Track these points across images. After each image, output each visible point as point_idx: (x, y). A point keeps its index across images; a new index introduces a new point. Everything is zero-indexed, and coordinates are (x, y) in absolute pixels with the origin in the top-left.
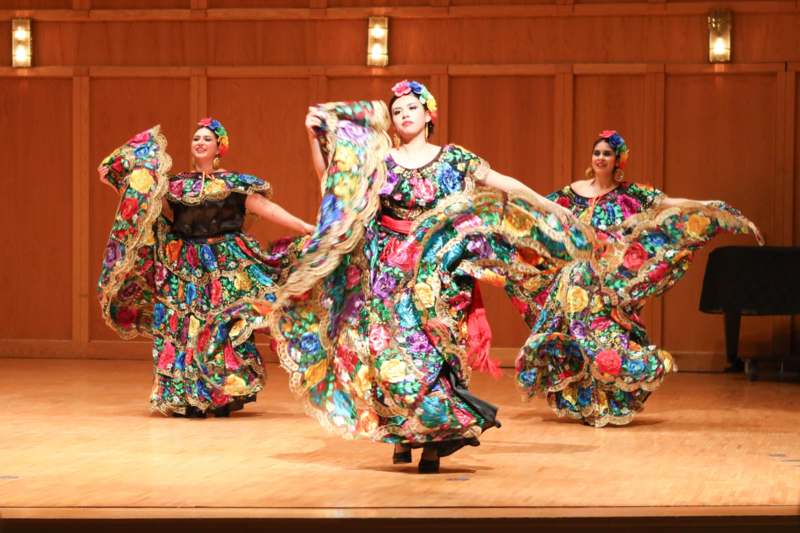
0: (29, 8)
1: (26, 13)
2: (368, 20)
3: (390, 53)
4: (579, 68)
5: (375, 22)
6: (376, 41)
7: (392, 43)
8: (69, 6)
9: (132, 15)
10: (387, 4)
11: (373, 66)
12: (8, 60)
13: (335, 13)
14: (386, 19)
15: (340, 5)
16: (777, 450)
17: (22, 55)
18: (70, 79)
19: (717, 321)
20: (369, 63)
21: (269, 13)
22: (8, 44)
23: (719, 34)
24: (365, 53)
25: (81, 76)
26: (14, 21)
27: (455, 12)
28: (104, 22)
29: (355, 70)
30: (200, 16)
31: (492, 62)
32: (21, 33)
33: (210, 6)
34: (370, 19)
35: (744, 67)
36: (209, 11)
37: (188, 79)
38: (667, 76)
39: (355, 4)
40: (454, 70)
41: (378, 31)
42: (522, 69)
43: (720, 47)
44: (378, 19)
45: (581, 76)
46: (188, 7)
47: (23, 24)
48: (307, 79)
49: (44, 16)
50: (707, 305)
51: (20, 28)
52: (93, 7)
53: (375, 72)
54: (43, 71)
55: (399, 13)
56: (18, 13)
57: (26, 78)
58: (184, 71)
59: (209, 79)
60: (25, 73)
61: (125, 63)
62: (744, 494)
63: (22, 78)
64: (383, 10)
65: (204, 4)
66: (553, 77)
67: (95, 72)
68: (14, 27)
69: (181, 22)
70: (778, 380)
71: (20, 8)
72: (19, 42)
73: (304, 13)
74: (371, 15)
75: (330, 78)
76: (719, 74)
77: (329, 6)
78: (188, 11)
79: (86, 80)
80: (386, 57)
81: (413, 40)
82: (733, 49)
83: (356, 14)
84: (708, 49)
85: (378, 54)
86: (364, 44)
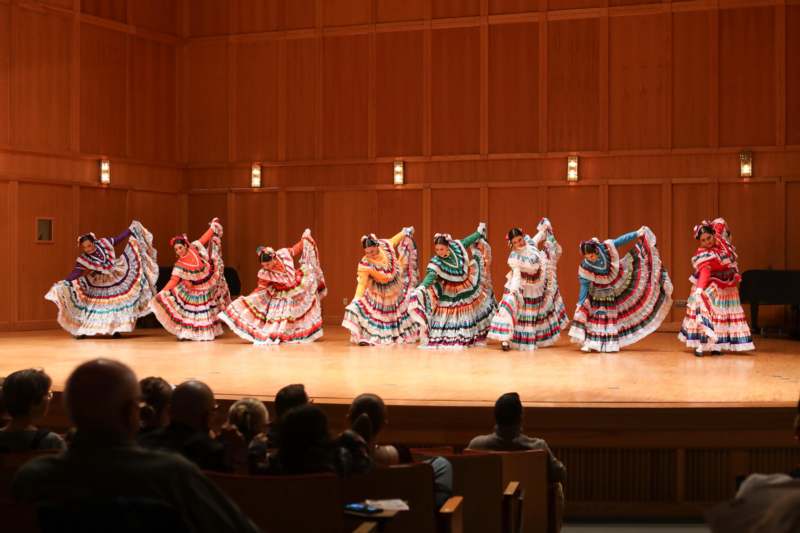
0: (402, 156)
1: (401, 158)
2: (567, 158)
3: (579, 174)
4: (675, 181)
5: (571, 159)
6: (572, 168)
7: (579, 169)
8: (421, 155)
9: (452, 158)
10: (577, 150)
11: (570, 181)
12: (392, 181)
13: (551, 155)
14: (577, 158)
15: (554, 151)
16: (777, 374)
17: (399, 179)
18: (421, 190)
20: (568, 180)
21: (518, 156)
22: (392, 174)
23: (746, 163)
24: (566, 174)
25: (427, 188)
26: (394, 162)
27: (612, 153)
28: (439, 162)
29: (562, 183)
30: (485, 157)
31: (630, 178)
32: (399, 168)
33: (490, 152)
34: (569, 158)
35: (759, 180)
36: (489, 155)
37: (479, 189)
38: (719, 183)
39: (562, 150)
40: (611, 182)
41: (573, 164)
42: (646, 182)
43: (746, 169)
44: (572, 157)
45: (677, 184)
46: (479, 153)
47: (399, 164)
48: (537, 188)
49: (409, 159)
51: (398, 166)
52: (433, 155)
53: (571, 184)
54: (409, 186)
55: (583, 154)
56: (397, 159)
57: (402, 190)
58: (477, 185)
59: (489, 188)
60: (399, 187)
61: (448, 182)
62: (760, 396)
63: (397, 190)
64: (575, 153)
65: (486, 151)
66: (660, 185)
67: (434, 186)
68: (395, 165)
69: (475, 161)
70: (777, 338)
71: (399, 156)
72: (397, 173)
73: (536, 156)
74: (569, 156)
75: (549, 187)
76: (746, 183)
77: (548, 151)
78: (479, 155)
79: (429, 190)
80: (577, 177)
81: (590, 167)
82: (753, 170)
83: (561, 155)
84: (740, 170)
85: (573, 175)
86: (566, 170)
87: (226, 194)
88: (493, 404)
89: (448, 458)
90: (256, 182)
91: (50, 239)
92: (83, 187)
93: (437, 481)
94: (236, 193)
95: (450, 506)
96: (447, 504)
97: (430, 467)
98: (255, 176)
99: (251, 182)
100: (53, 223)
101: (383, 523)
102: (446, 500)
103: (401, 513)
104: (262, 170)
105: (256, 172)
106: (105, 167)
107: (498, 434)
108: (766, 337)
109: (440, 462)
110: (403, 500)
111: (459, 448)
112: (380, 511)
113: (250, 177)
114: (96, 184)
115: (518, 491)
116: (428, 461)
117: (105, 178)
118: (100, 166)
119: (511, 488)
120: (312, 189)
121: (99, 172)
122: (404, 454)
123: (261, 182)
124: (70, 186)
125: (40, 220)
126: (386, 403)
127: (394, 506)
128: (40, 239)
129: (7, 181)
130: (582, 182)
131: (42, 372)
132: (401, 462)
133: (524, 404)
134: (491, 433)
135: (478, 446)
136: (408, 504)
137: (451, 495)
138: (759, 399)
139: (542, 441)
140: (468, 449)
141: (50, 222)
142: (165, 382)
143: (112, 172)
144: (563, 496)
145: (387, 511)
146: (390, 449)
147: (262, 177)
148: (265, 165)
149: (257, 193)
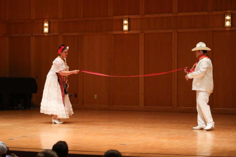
1: (127, 16)
5: (227, 15)
6: (228, 20)
7: (232, 21)
8: (138, 14)
9: (156, 16)
13: (215, 13)
14: (231, 14)
15: (216, 10)
17: (126, 28)
18: (139, 34)
20: (225, 27)
21: (195, 14)
24: (224, 24)
26: (124, 19)
28: (149, 18)
29: (221, 29)
32: (126, 22)
33: (178, 12)
34: (226, 14)
36: (178, 14)
37: (172, 33)
39: (221, 10)
41: (228, 18)
46: (172, 13)
47: (126, 19)
48: (206, 32)
49: (131, 17)
51: (125, 21)
52: (145, 14)
53: (227, 29)
54: (131, 32)
55: (234, 12)
56: (125, 16)
58: (170, 31)
59: (178, 32)
60: (126, 33)
61: (154, 29)
64: (229, 11)
67: (146, 32)
68: (124, 20)
69: (170, 17)
72: (125, 24)
73: (206, 13)
74: (226, 13)
75: (214, 31)
77: (213, 11)
78: (172, 14)
79: (143, 34)
80: (230, 25)
83: (222, 13)
86: (224, 21)
87: (30, 37)
90: (46, 30)
94: (36, 36)
98: (46, 27)
99: (43, 30)
104: (49, 24)
105: (46, 25)
113: (43, 27)
123: (49, 30)
130: (233, 28)
147: (49, 27)
148: (51, 21)
149: (46, 36)
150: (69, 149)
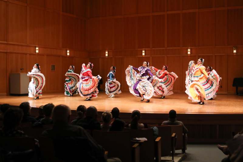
3: (191, 53)
4: (216, 54)
7: (191, 52)
8: (149, 47)
9: (157, 49)
10: (190, 46)
11: (189, 54)
12: (142, 54)
13: (183, 48)
15: (184, 47)
17: (144, 54)
18: (149, 57)
19: (235, 88)
21: (175, 48)
22: (142, 53)
23: (235, 50)
25: (151, 57)
27: (199, 47)
28: (154, 50)
29: (186, 55)
31: (204, 54)
32: (143, 51)
33: (167, 47)
35: (238, 54)
38: (228, 55)
40: (199, 55)
41: (189, 50)
42: (208, 55)
43: (235, 51)
44: (189, 48)
46: (164, 47)
47: (144, 50)
48: (180, 56)
49: (146, 49)
50: (233, 86)
52: (153, 48)
54: (146, 56)
55: (192, 48)
58: (164, 56)
59: (167, 57)
60: (144, 56)
61: (156, 55)
64: (190, 47)
66: (212, 56)
67: (153, 56)
69: (164, 49)
71: (144, 48)
73: (179, 48)
75: (183, 56)
76: (235, 55)
81: (194, 51)
82: (237, 52)
83: (186, 48)
84: (233, 52)
85: (189, 53)
86: (187, 52)
87: (99, 58)
88: (169, 113)
89: (157, 127)
90: (107, 55)
91: (54, 70)
92: (63, 57)
93: (155, 133)
94: (102, 58)
95: (158, 139)
96: (157, 139)
97: (152, 129)
99: (105, 55)
100: (55, 66)
101: (141, 143)
102: (157, 138)
103: (145, 141)
104: (108, 52)
105: (107, 52)
106: (68, 51)
107: (170, 121)
108: (240, 95)
109: (155, 128)
110: (146, 138)
111: (160, 124)
112: (140, 141)
114: (66, 56)
115: (175, 136)
116: (152, 128)
117: (68, 54)
118: (67, 51)
119: (174, 135)
120: (121, 57)
121: (67, 53)
122: (146, 126)
123: (108, 55)
124: (59, 56)
125: (52, 65)
126: (141, 112)
127: (143, 139)
128: (52, 70)
129: (44, 55)
130: (192, 55)
131: (52, 104)
132: (145, 128)
133: (177, 113)
134: (168, 120)
135: (165, 124)
136: (147, 139)
137: (158, 136)
138: (239, 112)
139: (181, 122)
140: (162, 125)
141: (54, 66)
142: (85, 107)
143: (70, 53)
144: (187, 137)
145: (142, 141)
146: (142, 124)
147: (108, 54)
148: (109, 51)
149: (107, 58)
150: (119, 110)
